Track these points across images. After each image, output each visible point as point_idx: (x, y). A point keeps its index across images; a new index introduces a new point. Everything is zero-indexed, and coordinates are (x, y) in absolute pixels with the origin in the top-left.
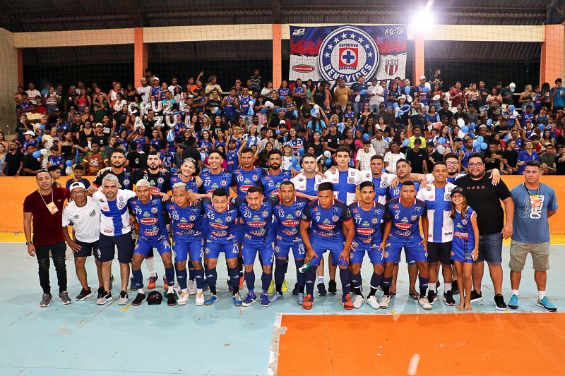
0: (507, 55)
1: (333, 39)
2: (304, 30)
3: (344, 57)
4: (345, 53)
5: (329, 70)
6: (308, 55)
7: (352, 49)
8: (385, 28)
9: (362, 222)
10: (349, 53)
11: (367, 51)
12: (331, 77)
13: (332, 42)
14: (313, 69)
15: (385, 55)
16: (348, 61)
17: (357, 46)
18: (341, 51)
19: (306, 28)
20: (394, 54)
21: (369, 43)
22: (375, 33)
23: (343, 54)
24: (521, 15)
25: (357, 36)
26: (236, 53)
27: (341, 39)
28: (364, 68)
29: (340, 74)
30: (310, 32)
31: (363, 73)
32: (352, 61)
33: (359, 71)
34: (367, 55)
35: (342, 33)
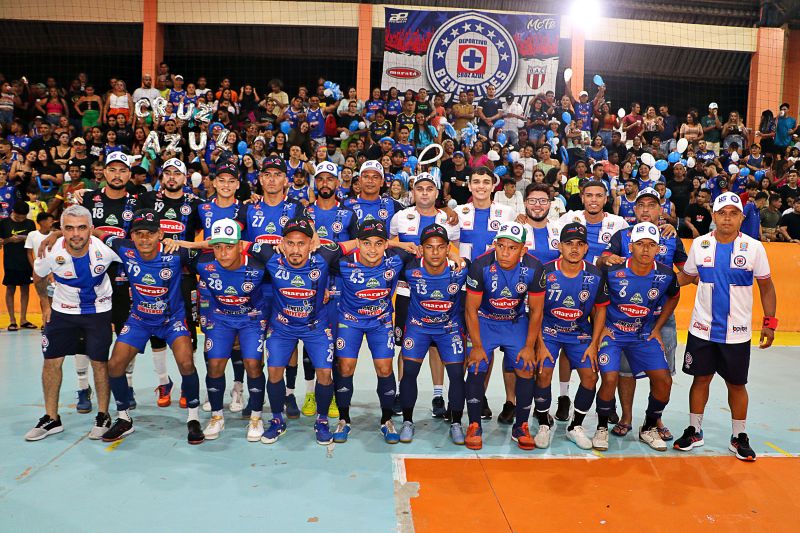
0: (700, 70)
1: (450, 30)
2: (407, 14)
3: (466, 59)
4: (467, 53)
5: (443, 77)
6: (411, 53)
7: (478, 47)
8: (528, 18)
9: (563, 297)
10: (473, 53)
11: (501, 51)
12: (445, 88)
13: (448, 35)
14: (418, 74)
15: (528, 58)
16: (472, 66)
17: (486, 43)
18: (462, 49)
19: (410, 12)
20: (541, 57)
21: (503, 39)
22: (513, 25)
23: (464, 54)
24: (722, 13)
25: (487, 28)
26: (299, 49)
27: (462, 31)
28: (495, 76)
29: (459, 84)
30: (415, 19)
31: (494, 83)
32: (478, 66)
33: (488, 81)
34: (500, 57)
35: (463, 23)
